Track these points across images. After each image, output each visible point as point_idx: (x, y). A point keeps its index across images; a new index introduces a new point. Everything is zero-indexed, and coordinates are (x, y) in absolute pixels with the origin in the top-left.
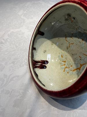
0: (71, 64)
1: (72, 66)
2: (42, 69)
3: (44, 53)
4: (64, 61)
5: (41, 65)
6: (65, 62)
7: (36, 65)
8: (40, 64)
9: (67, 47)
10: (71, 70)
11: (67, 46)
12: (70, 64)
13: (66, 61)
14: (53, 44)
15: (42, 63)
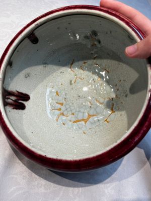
0: (74, 111)
1: (73, 114)
2: (16, 109)
3: (26, 77)
4: (61, 102)
5: (15, 101)
6: (62, 104)
7: (6, 100)
8: (14, 98)
9: (71, 81)
10: (70, 121)
11: (71, 79)
12: (71, 110)
13: (64, 104)
14: (45, 67)
15: (18, 98)
